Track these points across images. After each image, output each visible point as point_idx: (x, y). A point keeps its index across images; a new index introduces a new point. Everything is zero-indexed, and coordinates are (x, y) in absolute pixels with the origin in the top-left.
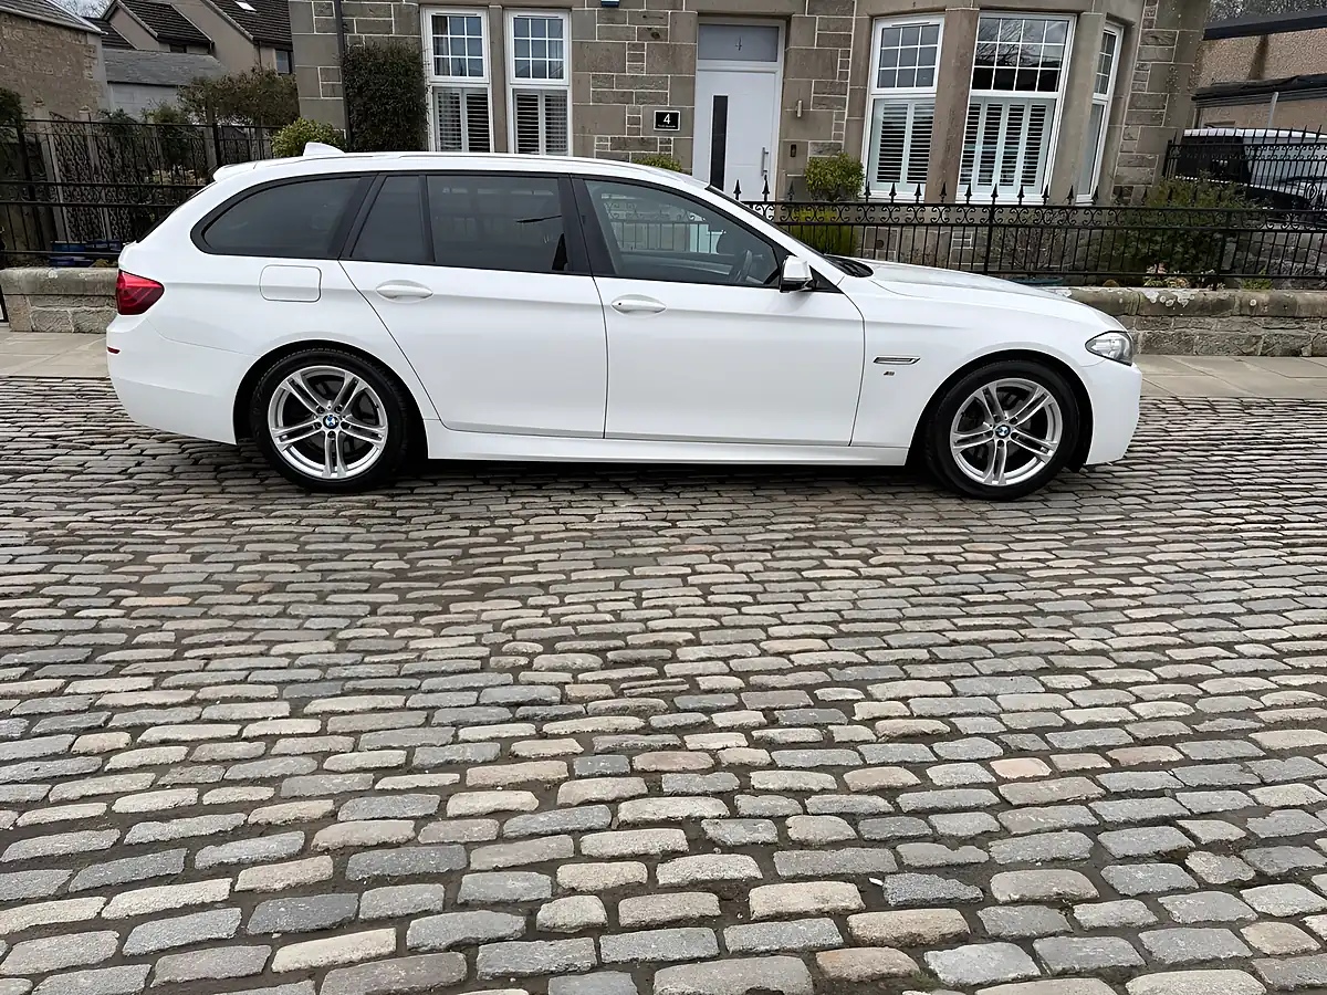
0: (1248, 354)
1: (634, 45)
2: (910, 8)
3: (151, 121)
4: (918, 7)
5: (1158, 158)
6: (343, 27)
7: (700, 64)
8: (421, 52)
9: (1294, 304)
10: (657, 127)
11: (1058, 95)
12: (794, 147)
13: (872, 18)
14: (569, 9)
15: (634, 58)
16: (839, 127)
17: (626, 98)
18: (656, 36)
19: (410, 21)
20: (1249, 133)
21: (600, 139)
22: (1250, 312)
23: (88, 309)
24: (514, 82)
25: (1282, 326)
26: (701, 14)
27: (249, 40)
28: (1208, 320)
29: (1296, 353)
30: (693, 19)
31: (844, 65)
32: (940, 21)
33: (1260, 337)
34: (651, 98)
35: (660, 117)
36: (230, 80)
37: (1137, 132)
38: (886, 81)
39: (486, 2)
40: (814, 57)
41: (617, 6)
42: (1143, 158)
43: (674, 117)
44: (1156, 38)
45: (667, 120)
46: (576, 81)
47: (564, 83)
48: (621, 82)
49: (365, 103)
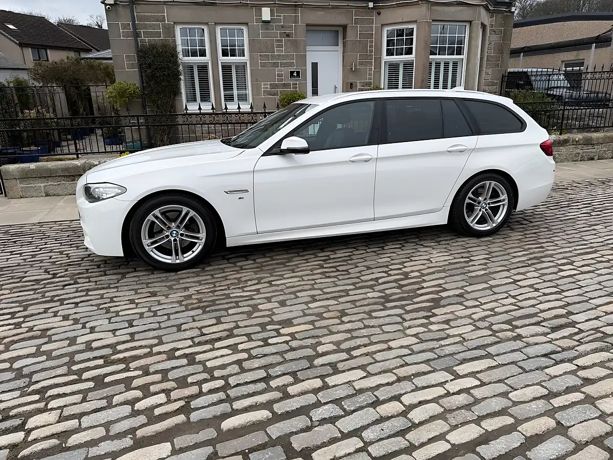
0: (576, 161)
1: (278, 40)
2: (401, 21)
3: (11, 85)
4: (404, 21)
5: (499, 82)
6: (136, 35)
7: (308, 48)
8: (176, 46)
9: (591, 139)
10: (290, 78)
11: (464, 57)
12: (351, 84)
13: (382, 25)
14: (246, 24)
15: (278, 46)
16: (370, 74)
17: (275, 65)
18: (288, 36)
19: (170, 31)
20: (530, 70)
21: (265, 85)
22: (576, 143)
23: (52, 183)
24: (222, 59)
25: (587, 148)
26: (307, 25)
27: (16, 43)
28: (561, 148)
29: (592, 159)
30: (304, 28)
31: (371, 47)
32: (414, 26)
33: (579, 154)
34: (287, 64)
35: (292, 73)
36: (56, 63)
37: (490, 71)
38: (390, 53)
39: (207, 22)
40: (358, 43)
41: (269, 22)
42: (493, 82)
43: (298, 73)
44: (495, 32)
45: (295, 74)
46: (252, 58)
47: (246, 58)
48: (273, 57)
49: (152, 72)
